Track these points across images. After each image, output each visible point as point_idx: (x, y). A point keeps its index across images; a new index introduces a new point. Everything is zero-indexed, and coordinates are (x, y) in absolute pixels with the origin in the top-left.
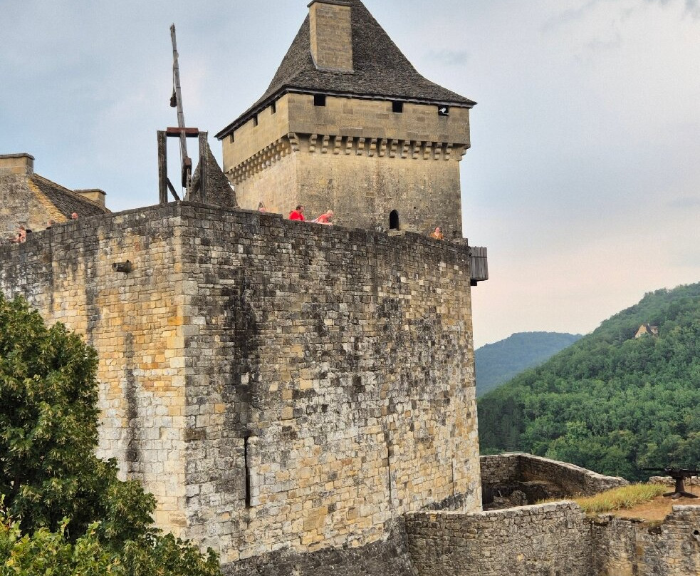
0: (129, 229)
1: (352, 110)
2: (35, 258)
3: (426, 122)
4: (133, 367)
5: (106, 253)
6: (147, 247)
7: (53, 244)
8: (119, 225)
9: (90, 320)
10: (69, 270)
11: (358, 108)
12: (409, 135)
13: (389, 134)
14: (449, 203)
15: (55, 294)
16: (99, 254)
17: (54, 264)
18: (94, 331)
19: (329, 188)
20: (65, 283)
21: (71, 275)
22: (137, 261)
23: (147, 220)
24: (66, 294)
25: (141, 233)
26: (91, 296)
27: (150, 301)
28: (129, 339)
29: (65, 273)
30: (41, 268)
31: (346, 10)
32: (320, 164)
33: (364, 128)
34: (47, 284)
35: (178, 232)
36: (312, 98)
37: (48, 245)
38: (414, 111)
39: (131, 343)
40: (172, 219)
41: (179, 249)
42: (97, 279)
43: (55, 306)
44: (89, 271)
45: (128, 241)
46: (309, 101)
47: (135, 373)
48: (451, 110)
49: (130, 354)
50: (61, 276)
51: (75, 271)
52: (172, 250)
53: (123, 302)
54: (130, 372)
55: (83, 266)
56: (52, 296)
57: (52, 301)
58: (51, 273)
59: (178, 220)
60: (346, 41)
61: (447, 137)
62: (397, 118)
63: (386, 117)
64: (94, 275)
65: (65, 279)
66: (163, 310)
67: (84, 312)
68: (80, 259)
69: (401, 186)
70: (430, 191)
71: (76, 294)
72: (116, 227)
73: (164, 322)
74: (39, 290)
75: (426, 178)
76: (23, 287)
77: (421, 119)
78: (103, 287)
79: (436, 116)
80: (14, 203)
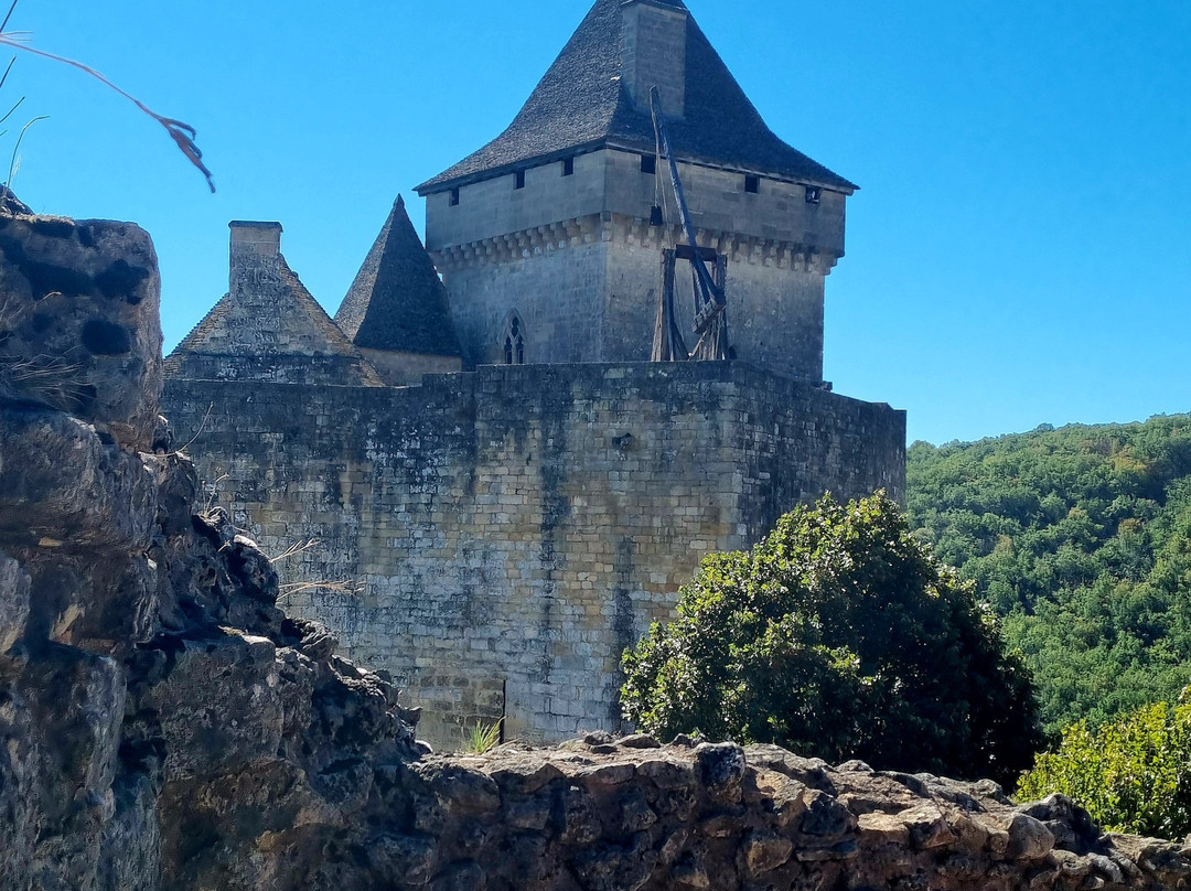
0: (635, 390)
1: (690, 184)
2: (440, 412)
3: (788, 211)
4: (630, 587)
5: (586, 419)
6: (666, 417)
7: (478, 395)
8: (615, 381)
9: (548, 514)
10: (510, 437)
11: (700, 181)
12: (765, 228)
13: (739, 226)
14: (808, 339)
15: (479, 470)
16: (573, 419)
17: (478, 425)
18: (556, 530)
19: (648, 303)
20: (501, 456)
21: (512, 444)
22: (647, 436)
23: (669, 380)
24: (502, 470)
25: (657, 398)
26: (551, 478)
27: (670, 496)
28: (626, 546)
29: (501, 439)
30: (453, 429)
31: (680, 21)
32: (639, 264)
33: (705, 213)
34: (463, 453)
35: (728, 405)
36: (639, 158)
37: (468, 396)
38: (774, 192)
39: (629, 551)
40: (718, 385)
41: (727, 428)
42: (565, 455)
43: (478, 487)
44: (551, 442)
45: (630, 407)
46: (634, 165)
47: (633, 596)
48: (824, 194)
49: (625, 570)
50: (492, 443)
51: (520, 439)
52: (716, 427)
53: (615, 493)
54: (623, 594)
55: (538, 434)
56: (472, 471)
57: (473, 478)
58: (473, 436)
59: (730, 387)
60: (678, 69)
61: (814, 237)
62: (750, 199)
63: (735, 198)
64: (560, 448)
65: (500, 449)
66: (692, 511)
67: (538, 501)
68: (534, 423)
69: (745, 308)
70: (783, 319)
71: (522, 473)
72: (609, 382)
73: (695, 528)
74: (447, 460)
75: (779, 299)
76: (412, 453)
77: (782, 206)
78: (577, 468)
79: (801, 203)
80: (256, 298)
